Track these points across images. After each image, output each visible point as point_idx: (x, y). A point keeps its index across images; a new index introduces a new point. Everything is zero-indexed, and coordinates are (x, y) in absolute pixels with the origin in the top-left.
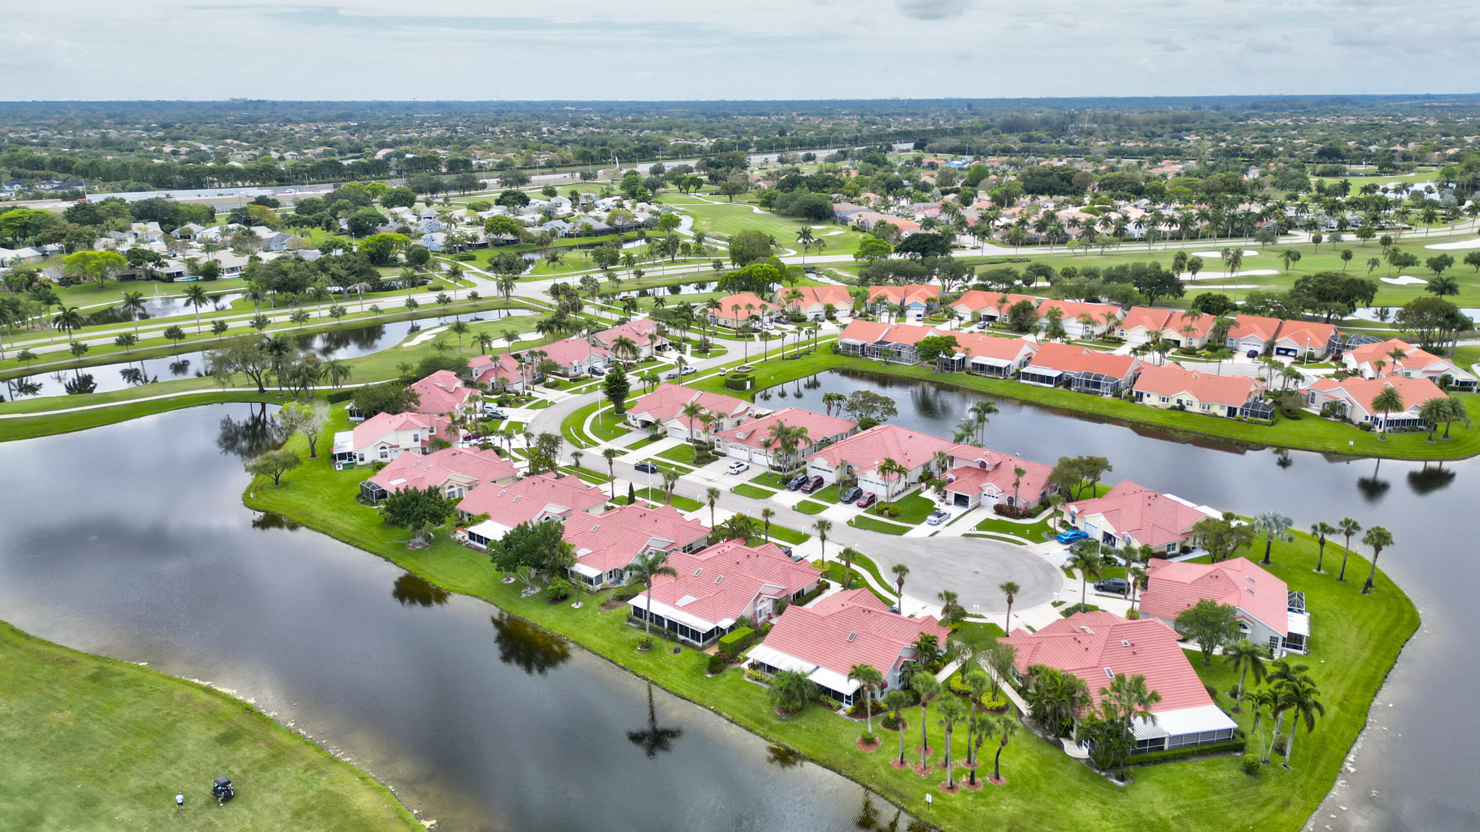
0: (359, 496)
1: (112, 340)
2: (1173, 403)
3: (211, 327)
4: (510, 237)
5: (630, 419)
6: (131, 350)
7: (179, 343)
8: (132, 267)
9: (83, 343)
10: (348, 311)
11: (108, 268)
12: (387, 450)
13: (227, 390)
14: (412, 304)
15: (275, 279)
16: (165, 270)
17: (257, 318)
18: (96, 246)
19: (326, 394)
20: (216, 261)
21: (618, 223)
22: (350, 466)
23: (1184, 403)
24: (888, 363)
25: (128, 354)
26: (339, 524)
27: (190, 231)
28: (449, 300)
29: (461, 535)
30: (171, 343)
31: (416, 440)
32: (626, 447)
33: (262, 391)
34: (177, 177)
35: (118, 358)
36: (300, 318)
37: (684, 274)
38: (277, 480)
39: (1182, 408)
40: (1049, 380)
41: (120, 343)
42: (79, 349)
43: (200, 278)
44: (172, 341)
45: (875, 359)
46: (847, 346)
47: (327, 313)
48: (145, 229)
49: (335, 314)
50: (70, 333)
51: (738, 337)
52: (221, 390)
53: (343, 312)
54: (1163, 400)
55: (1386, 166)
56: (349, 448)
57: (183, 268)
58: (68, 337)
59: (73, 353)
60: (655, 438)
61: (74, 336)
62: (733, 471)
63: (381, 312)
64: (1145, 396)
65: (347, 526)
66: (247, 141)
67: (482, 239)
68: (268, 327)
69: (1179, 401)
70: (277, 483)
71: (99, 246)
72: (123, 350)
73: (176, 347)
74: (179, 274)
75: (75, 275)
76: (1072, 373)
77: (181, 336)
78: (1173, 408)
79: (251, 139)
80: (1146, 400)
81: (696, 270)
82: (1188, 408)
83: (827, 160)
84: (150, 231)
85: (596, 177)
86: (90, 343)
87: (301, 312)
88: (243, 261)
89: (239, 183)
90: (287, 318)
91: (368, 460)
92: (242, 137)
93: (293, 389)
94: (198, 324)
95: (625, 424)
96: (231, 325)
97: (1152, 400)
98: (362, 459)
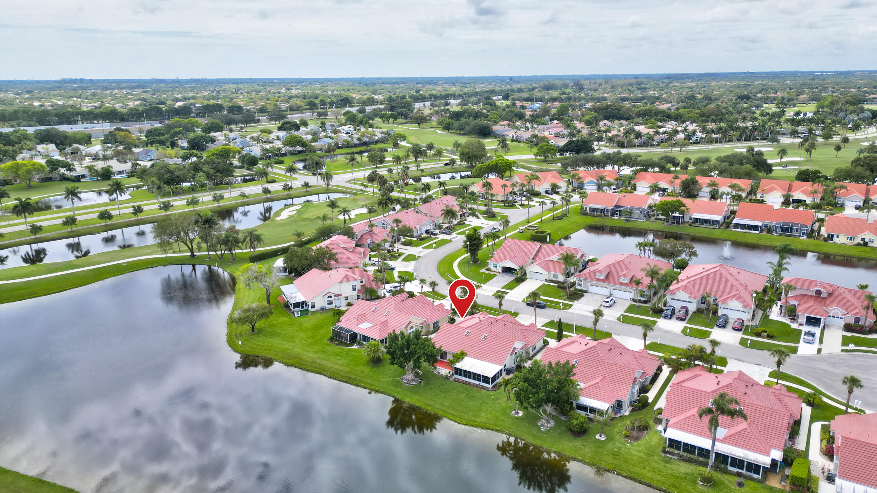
0: (331, 339)
1: (60, 221)
2: (858, 240)
3: (131, 210)
4: (300, 148)
5: (491, 267)
6: (74, 228)
7: (109, 222)
8: (51, 172)
9: (38, 224)
10: (225, 197)
11: (34, 173)
12: (333, 298)
13: (169, 255)
14: (266, 191)
15: (166, 176)
16: (73, 174)
17: (164, 203)
18: (17, 158)
19: (248, 256)
20: (109, 166)
21: (365, 139)
22: (305, 313)
23: (867, 240)
24: (627, 220)
25: (72, 232)
26: (329, 364)
27: (79, 149)
28: (291, 188)
29: (444, 371)
30: (103, 223)
31: (354, 290)
32: (503, 288)
33: (193, 255)
34: (53, 118)
35: (66, 235)
36: (194, 202)
37: (431, 168)
38: (253, 328)
39: (866, 244)
40: (756, 228)
41: (65, 223)
42: (36, 229)
43: (99, 178)
44: (104, 221)
45: (616, 218)
46: (593, 210)
47: (210, 198)
48: (47, 148)
49: (216, 199)
50: (25, 218)
51: (505, 206)
52: (164, 256)
53: (222, 197)
54: (851, 239)
55: (780, 103)
56: (300, 298)
57: (86, 172)
58: (23, 220)
59: (31, 232)
60: (521, 280)
61: (28, 220)
62: (607, 304)
63: (247, 197)
64: (835, 237)
65: (336, 366)
66: (86, 99)
67: (284, 151)
68: (171, 208)
69: (863, 240)
70: (253, 331)
71: (19, 159)
72: (68, 229)
73: (106, 225)
74: (83, 176)
75: (10, 178)
76: (771, 223)
77: (110, 217)
78: (859, 245)
79: (89, 97)
80: (836, 240)
81: (437, 166)
82: (870, 244)
83: (458, 105)
84: (50, 149)
85: (327, 115)
86: (44, 224)
87: (194, 198)
88: (127, 166)
89: (96, 122)
90: (184, 202)
91: (317, 307)
92: (82, 96)
93: (219, 253)
94: (119, 209)
95: (488, 270)
96: (145, 208)
97: (841, 239)
98: (313, 307)
